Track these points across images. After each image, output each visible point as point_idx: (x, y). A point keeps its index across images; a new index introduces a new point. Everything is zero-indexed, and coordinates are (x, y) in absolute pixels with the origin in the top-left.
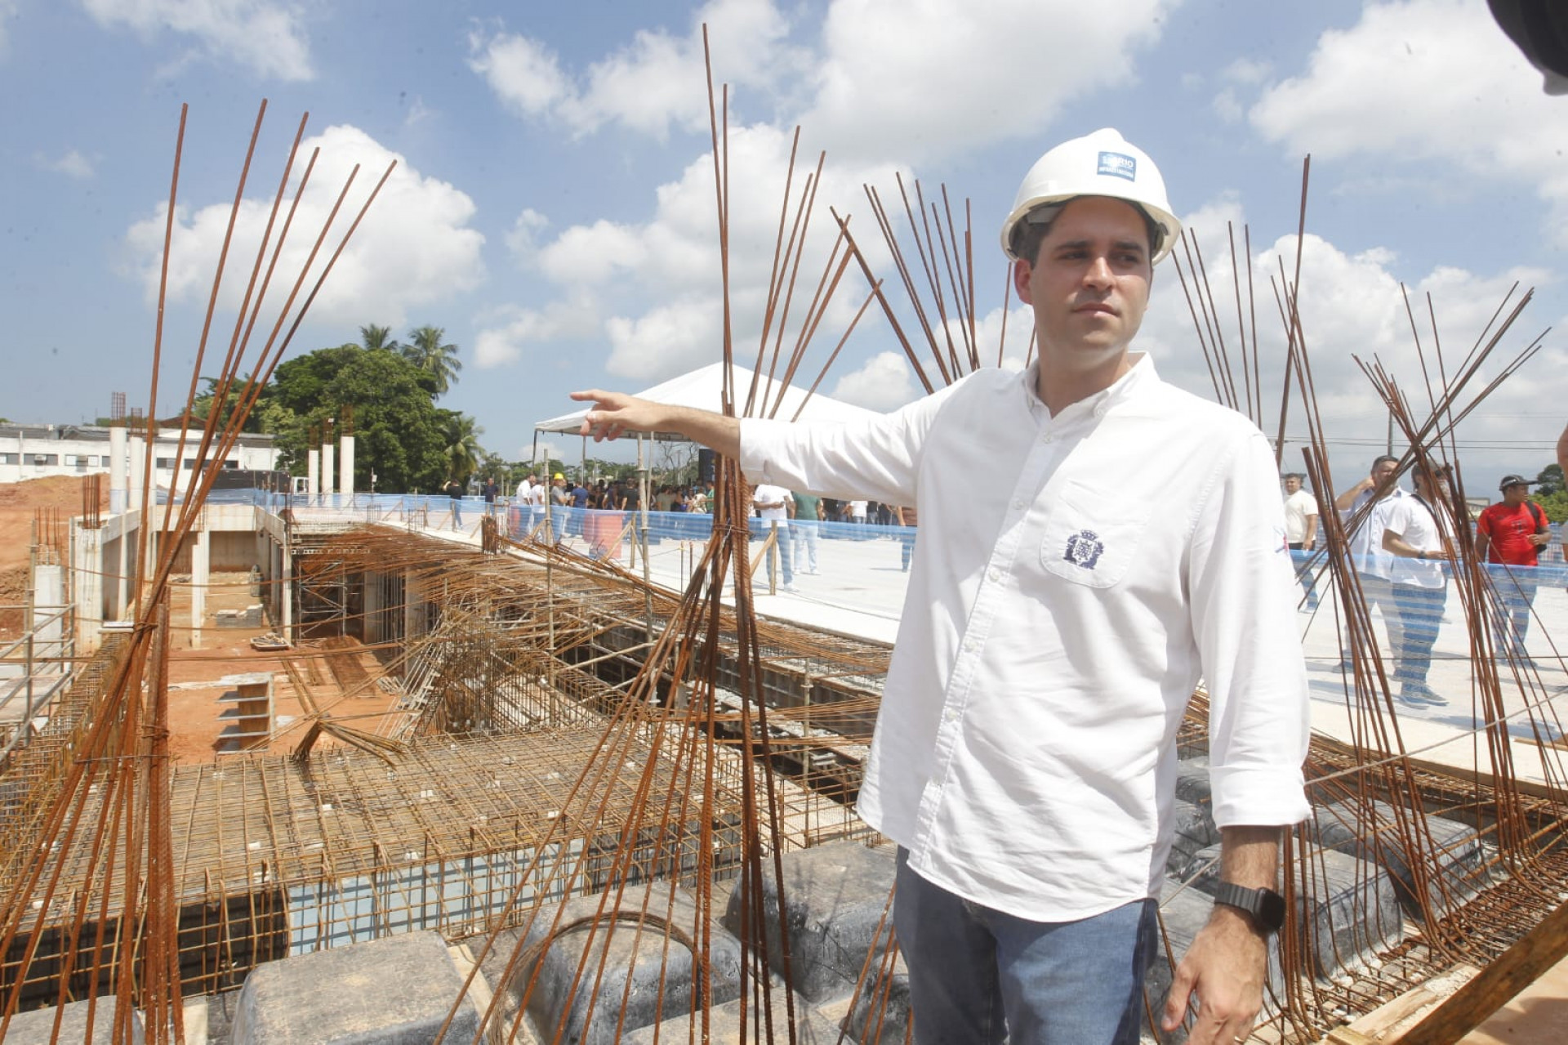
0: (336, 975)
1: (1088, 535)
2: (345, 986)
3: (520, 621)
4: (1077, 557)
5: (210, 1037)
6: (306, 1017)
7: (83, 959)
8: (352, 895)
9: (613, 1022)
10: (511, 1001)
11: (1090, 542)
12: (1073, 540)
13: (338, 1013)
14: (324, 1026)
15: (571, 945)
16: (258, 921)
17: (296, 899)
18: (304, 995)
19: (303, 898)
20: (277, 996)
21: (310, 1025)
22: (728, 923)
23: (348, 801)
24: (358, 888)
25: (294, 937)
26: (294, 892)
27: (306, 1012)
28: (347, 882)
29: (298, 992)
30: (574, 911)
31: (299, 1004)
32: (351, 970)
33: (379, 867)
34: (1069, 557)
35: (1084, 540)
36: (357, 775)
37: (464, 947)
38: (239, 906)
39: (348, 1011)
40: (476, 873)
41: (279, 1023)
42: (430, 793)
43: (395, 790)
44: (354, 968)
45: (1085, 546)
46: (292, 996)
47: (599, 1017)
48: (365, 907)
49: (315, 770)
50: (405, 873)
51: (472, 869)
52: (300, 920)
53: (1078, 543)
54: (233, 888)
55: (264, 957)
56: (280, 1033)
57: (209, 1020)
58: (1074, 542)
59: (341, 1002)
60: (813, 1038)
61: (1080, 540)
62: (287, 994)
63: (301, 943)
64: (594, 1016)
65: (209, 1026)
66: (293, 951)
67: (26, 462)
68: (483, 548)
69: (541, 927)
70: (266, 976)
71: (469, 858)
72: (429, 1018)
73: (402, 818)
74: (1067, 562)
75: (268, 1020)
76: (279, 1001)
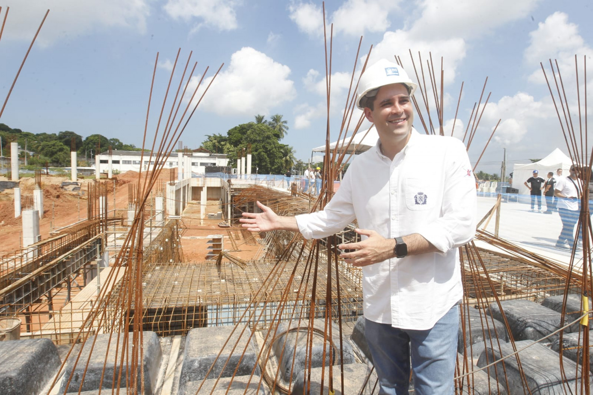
0: (214, 335)
1: (420, 194)
2: (216, 339)
4: (419, 202)
5: (180, 349)
6: (202, 347)
8: (227, 310)
9: (302, 365)
10: (272, 353)
11: (422, 196)
12: (416, 197)
13: (212, 347)
14: (207, 351)
15: (290, 337)
17: (210, 309)
18: (203, 340)
19: (212, 309)
20: (196, 339)
21: (203, 350)
23: (230, 279)
24: (229, 308)
25: (209, 321)
26: (209, 307)
27: (203, 345)
28: (224, 306)
29: (202, 338)
30: (294, 325)
31: (201, 343)
32: (219, 334)
33: (235, 303)
34: (417, 203)
35: (419, 196)
36: (235, 271)
37: (260, 332)
38: (190, 309)
39: (215, 347)
40: (267, 308)
41: (194, 347)
42: (257, 279)
43: (246, 277)
44: (220, 334)
45: (421, 198)
46: (200, 339)
47: (297, 363)
48: (231, 315)
49: (222, 268)
50: (244, 305)
51: (266, 307)
52: (211, 316)
53: (418, 197)
54: (192, 303)
55: (196, 325)
56: (194, 350)
57: (181, 344)
58: (417, 198)
59: (214, 344)
61: (418, 196)
62: (199, 339)
63: (212, 324)
64: (295, 362)
65: (180, 346)
66: (209, 326)
68: (292, 194)
69: (282, 329)
70: (194, 332)
71: (265, 303)
72: (239, 353)
73: (246, 287)
74: (417, 205)
75: (191, 346)
76: (196, 340)
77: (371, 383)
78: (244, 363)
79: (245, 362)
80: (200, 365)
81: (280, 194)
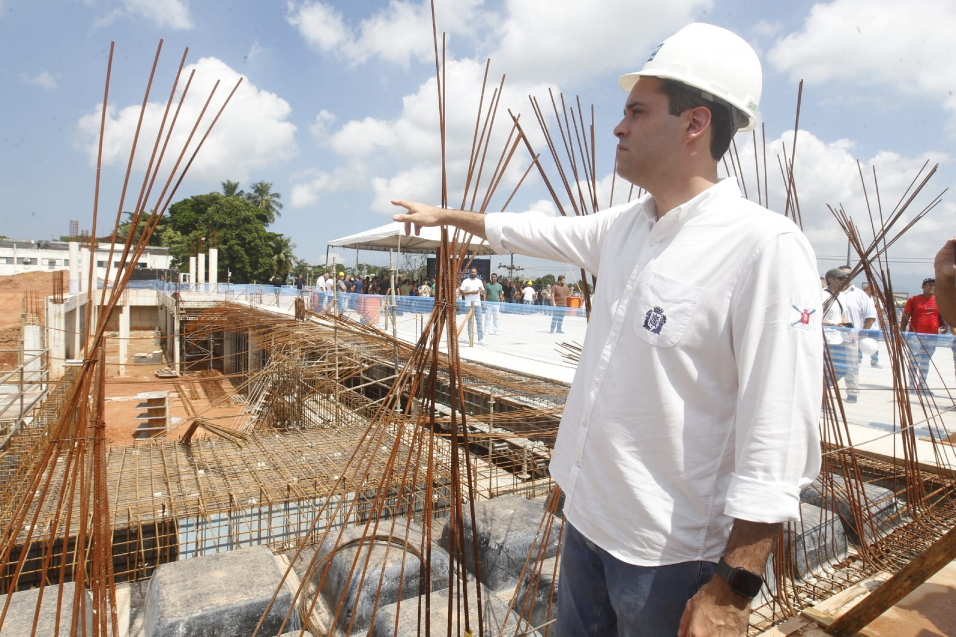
0: (207, 571)
1: (658, 310)
2: (212, 578)
3: (318, 361)
5: (132, 607)
6: (189, 596)
7: (56, 560)
8: (217, 524)
9: (373, 601)
10: (312, 588)
11: (658, 315)
12: (649, 313)
13: (208, 593)
14: (200, 601)
15: (348, 555)
16: (160, 539)
17: (183, 526)
18: (188, 583)
19: (187, 526)
20: (172, 583)
21: (191, 601)
22: (442, 543)
23: (214, 468)
24: (220, 520)
25: (182, 549)
26: (182, 522)
27: (189, 592)
28: (213, 517)
29: (184, 581)
30: (350, 535)
31: (185, 588)
32: (216, 569)
33: (232, 507)
34: (646, 326)
35: (655, 314)
36: (220, 452)
37: (284, 556)
38: (149, 530)
39: (214, 593)
40: (291, 512)
41: (173, 599)
42: (263, 464)
43: (242, 462)
44: (218, 567)
45: (656, 318)
46: (181, 584)
47: (365, 598)
48: (224, 531)
49: (195, 451)
50: (249, 511)
51: (288, 509)
52: (185, 538)
54: (145, 519)
55: (164, 560)
56: (173, 605)
57: (131, 597)
58: (650, 315)
59: (210, 587)
60: (493, 611)
61: (653, 314)
62: (177, 582)
63: (186, 552)
64: (361, 597)
65: (131, 601)
66: (181, 557)
67: (18, 263)
68: (296, 317)
69: (330, 544)
70: (165, 572)
71: (287, 503)
72: (263, 597)
73: (246, 478)
74: (644, 330)
75: (166, 597)
76: (175, 585)
77: (495, 610)
78: (273, 614)
79: (274, 611)
80: (189, 630)
81: (274, 317)
